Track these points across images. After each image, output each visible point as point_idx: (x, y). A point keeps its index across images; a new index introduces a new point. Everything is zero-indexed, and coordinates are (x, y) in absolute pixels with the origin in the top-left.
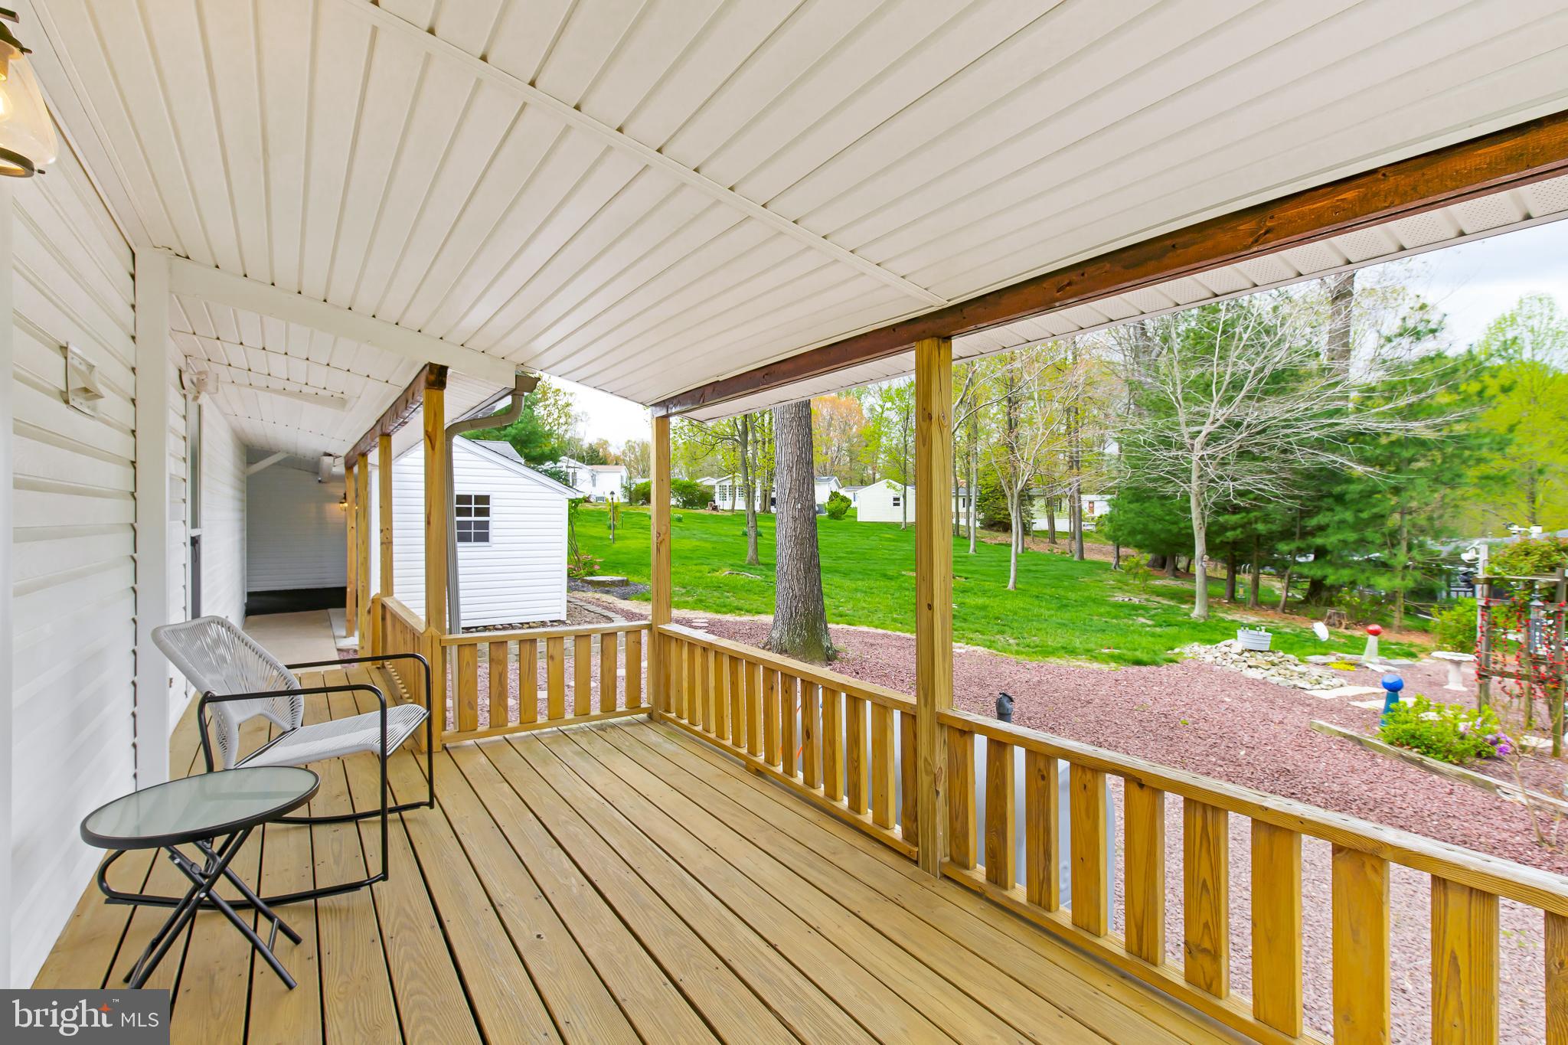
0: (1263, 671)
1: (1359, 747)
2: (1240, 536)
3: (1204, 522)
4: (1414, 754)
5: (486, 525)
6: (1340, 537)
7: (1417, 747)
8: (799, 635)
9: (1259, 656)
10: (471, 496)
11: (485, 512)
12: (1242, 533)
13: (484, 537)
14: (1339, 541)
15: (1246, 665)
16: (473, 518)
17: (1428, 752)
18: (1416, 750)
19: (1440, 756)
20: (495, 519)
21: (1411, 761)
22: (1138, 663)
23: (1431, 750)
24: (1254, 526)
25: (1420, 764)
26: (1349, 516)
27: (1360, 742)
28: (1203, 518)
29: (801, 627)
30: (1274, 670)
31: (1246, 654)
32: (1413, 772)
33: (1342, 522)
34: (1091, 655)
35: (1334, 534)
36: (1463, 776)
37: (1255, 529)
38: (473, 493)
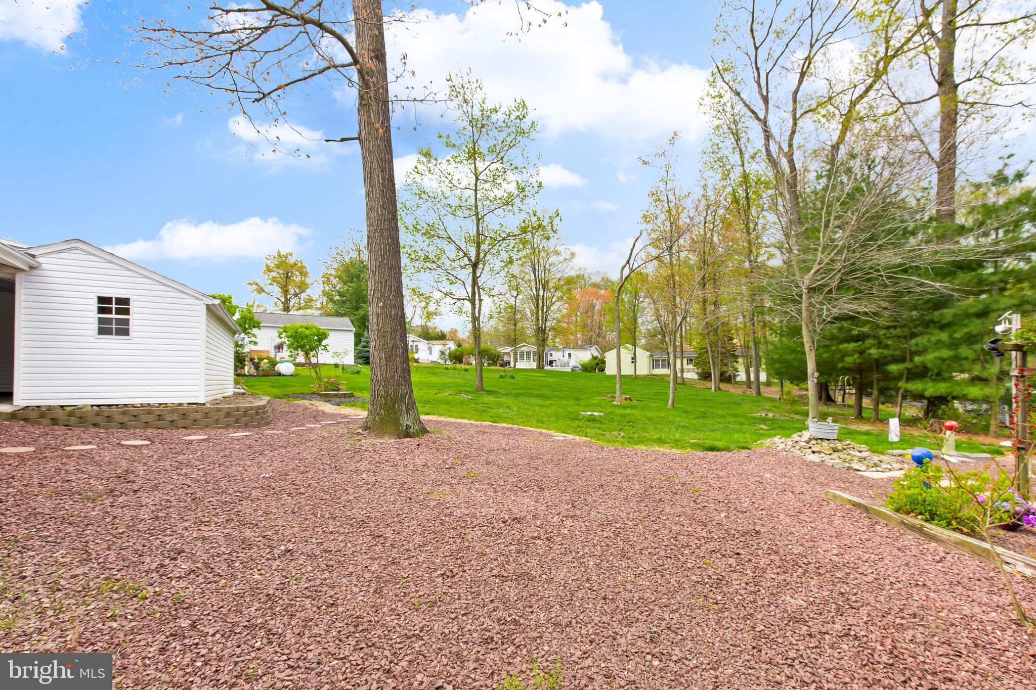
0: (824, 455)
1: (865, 515)
2: (858, 361)
3: (814, 344)
4: (918, 521)
5: (127, 322)
6: (936, 354)
7: (921, 514)
8: (378, 414)
9: (825, 443)
10: (112, 298)
11: (127, 312)
12: (859, 358)
13: (126, 332)
14: (936, 358)
15: (810, 450)
16: (114, 316)
17: (933, 519)
18: (920, 517)
19: (944, 523)
20: (134, 318)
21: (912, 528)
22: (712, 449)
23: (936, 517)
24: (868, 351)
25: (920, 530)
26: (944, 336)
27: (866, 509)
28: (813, 342)
29: (380, 407)
30: (835, 455)
31: (813, 442)
32: (910, 538)
33: (939, 341)
34: (676, 444)
35: (933, 352)
36: (962, 544)
37: (870, 354)
38: (114, 296)
